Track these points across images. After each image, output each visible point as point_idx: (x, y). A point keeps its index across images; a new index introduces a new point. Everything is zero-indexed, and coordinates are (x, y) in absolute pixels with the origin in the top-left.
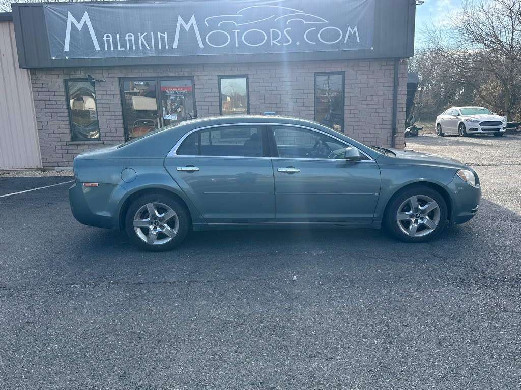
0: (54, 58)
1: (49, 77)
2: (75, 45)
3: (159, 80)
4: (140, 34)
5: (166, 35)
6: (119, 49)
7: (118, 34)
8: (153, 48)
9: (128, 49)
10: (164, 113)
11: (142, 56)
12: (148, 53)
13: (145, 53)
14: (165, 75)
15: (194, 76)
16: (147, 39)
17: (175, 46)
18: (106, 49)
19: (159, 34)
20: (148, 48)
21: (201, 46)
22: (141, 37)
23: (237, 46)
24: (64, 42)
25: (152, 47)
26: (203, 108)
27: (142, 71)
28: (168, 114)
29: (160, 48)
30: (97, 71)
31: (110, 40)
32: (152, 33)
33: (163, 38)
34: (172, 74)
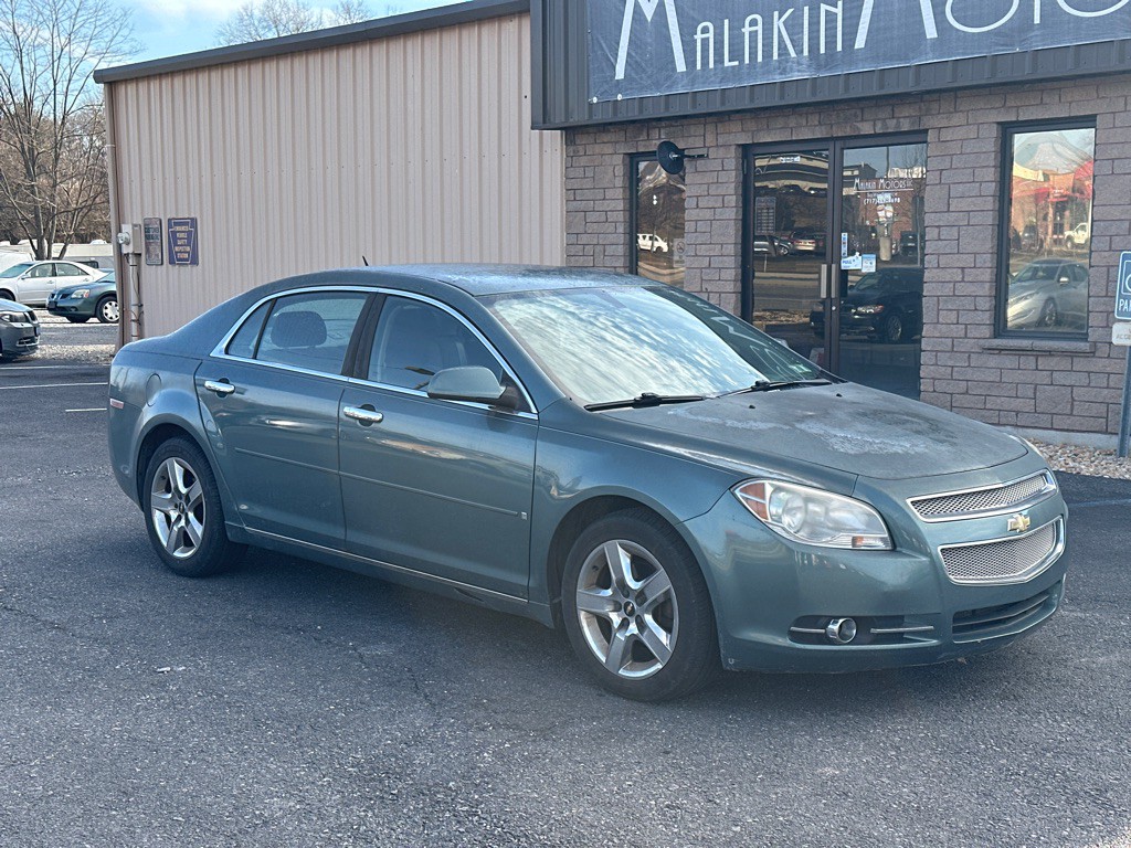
0: (595, 100)
1: (597, 149)
2: (636, 62)
3: (838, 150)
4: (776, 14)
5: (839, 11)
6: (727, 63)
7: (726, 22)
8: (806, 53)
9: (747, 61)
10: (844, 249)
11: (778, 79)
12: (792, 70)
13: (783, 72)
14: (848, 132)
15: (926, 131)
16: (793, 27)
17: (860, 43)
18: (699, 67)
19: (824, 7)
20: (793, 54)
21: (931, 32)
22: (778, 24)
23: (1037, 20)
24: (616, 56)
25: (802, 52)
26: (945, 233)
27: (792, 122)
28: (853, 254)
29: (822, 51)
30: (692, 129)
31: (708, 39)
32: (806, 9)
33: (831, 18)
34: (866, 128)
